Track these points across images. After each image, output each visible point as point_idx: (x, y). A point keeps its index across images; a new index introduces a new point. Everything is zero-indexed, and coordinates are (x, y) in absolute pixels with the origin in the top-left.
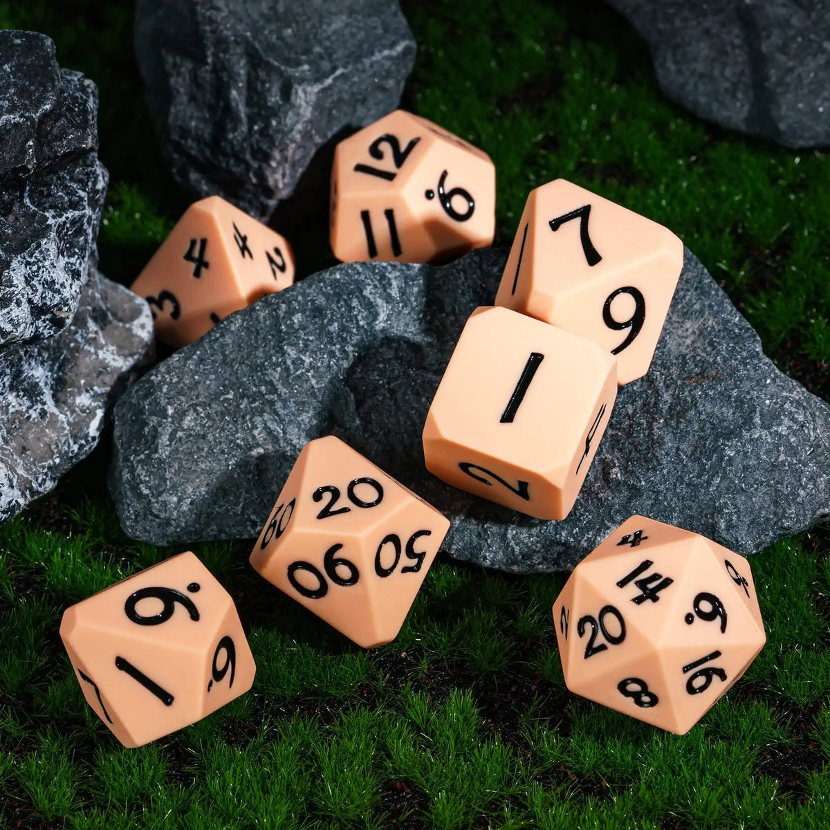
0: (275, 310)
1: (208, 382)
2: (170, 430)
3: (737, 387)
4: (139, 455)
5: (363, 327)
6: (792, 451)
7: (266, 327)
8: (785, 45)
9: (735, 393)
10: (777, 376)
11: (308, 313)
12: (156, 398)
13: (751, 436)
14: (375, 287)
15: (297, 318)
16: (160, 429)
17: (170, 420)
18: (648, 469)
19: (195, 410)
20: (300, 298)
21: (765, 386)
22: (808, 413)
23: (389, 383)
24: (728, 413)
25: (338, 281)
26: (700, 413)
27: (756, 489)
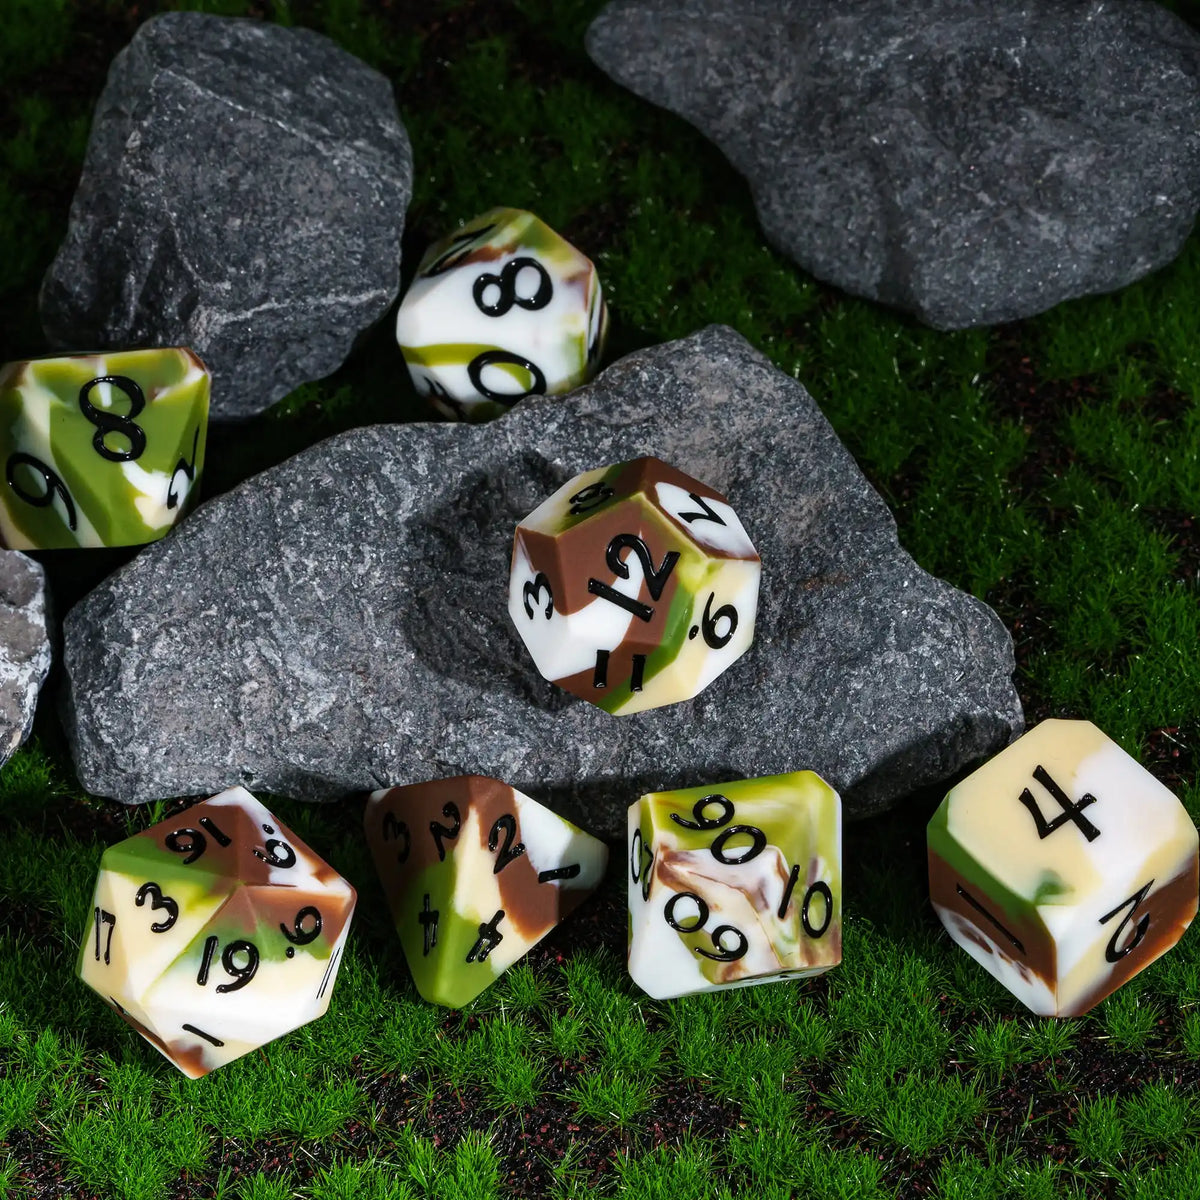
0: (268, 496)
1: (184, 593)
2: (137, 662)
3: (865, 593)
4: (98, 692)
5: (382, 518)
6: (936, 678)
7: (257, 518)
8: (928, 198)
9: (862, 602)
10: (917, 576)
11: (310, 499)
12: (116, 619)
13: (883, 661)
14: (397, 462)
15: (297, 506)
16: (123, 660)
17: (136, 647)
18: (752, 707)
19: (168, 632)
20: (300, 478)
21: (902, 590)
22: (957, 626)
23: (417, 592)
24: (855, 628)
25: (348, 454)
26: (818, 630)
27: (891, 730)
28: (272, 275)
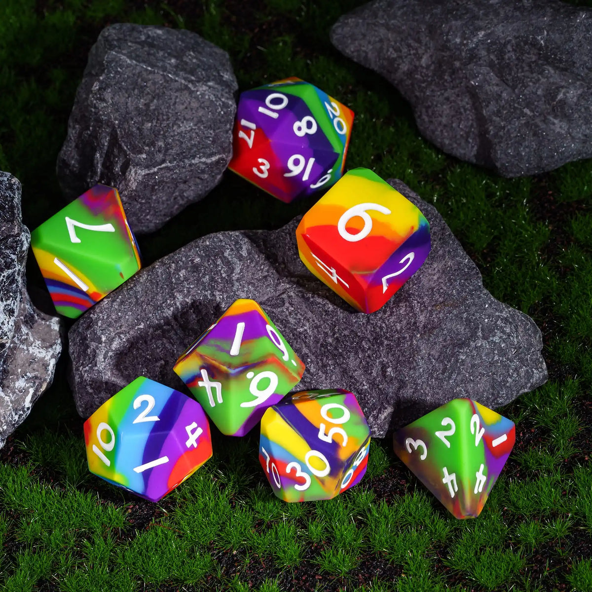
0: (168, 268)
1: (127, 317)
2: (104, 352)
3: (466, 311)
4: (85, 367)
5: (225, 278)
6: (502, 353)
7: (163, 279)
9: (465, 315)
10: (492, 302)
11: (189, 269)
12: (94, 330)
13: (476, 345)
14: (232, 250)
15: (182, 273)
16: (97, 351)
17: (103, 345)
18: (410, 369)
19: (120, 337)
20: (184, 259)
21: (485, 309)
22: (513, 327)
24: (461, 328)
25: (207, 246)
26: (443, 330)
27: (480, 379)
28: (167, 150)
